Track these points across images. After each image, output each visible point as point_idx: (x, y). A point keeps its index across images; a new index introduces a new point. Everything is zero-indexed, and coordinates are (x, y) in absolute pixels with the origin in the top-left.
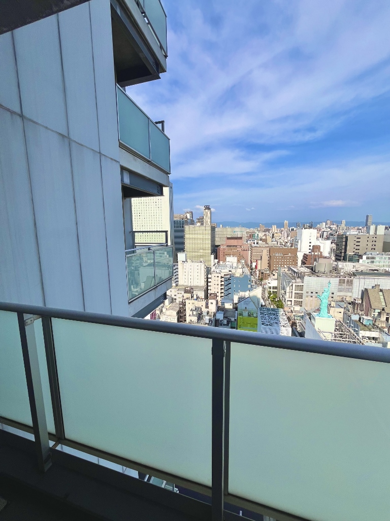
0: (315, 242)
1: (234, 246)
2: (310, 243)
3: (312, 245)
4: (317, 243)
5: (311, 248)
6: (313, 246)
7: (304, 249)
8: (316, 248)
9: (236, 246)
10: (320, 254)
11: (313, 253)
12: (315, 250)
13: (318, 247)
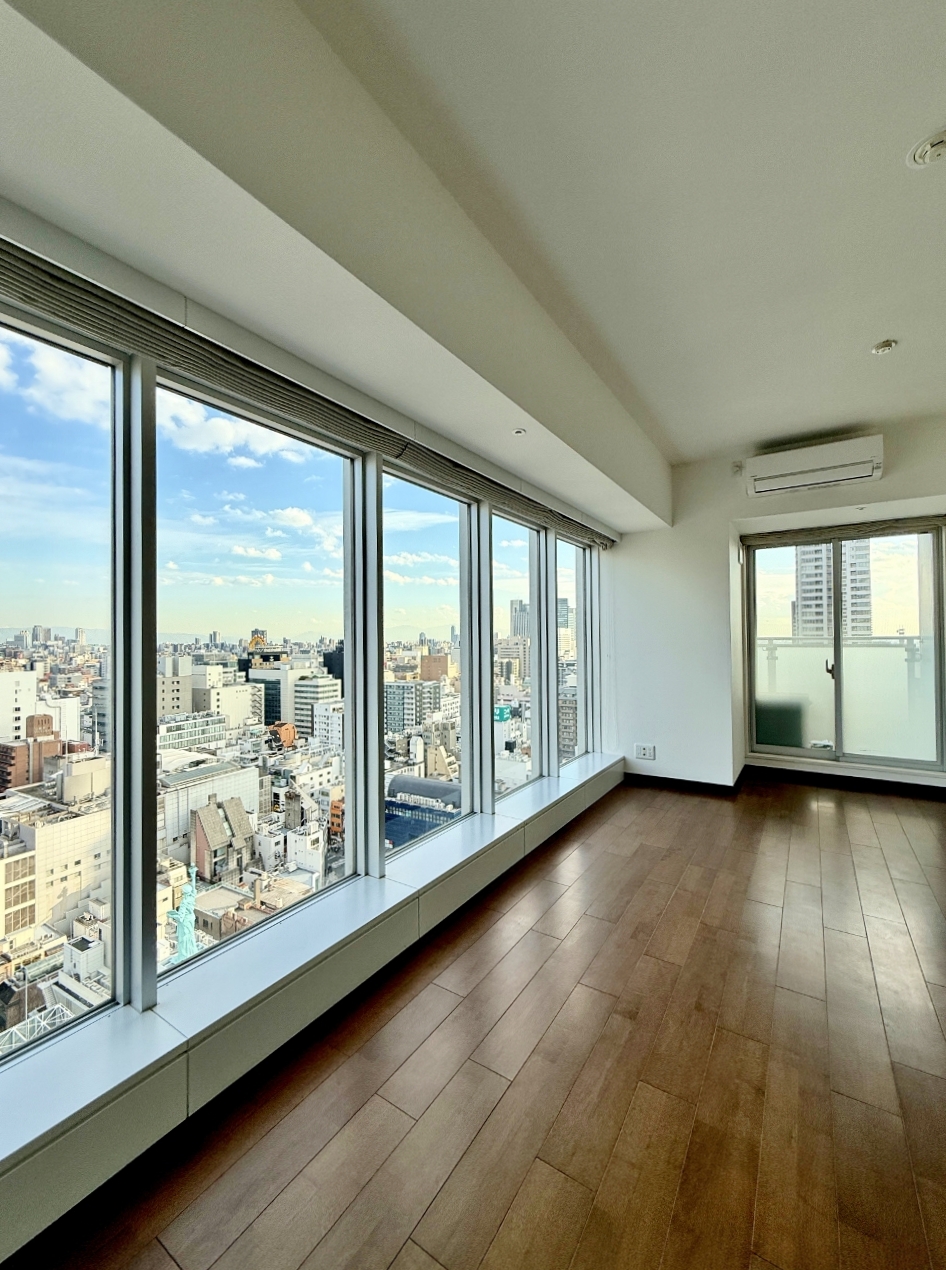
0: (31, 707)
2: (18, 709)
5: (22, 724)
8: (37, 723)
10: (52, 738)
11: (31, 740)
12: (36, 730)
13: (47, 720)
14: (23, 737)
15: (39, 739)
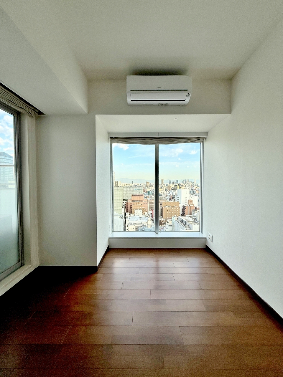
0: (189, 198)
1: (138, 201)
2: (186, 198)
3: (187, 199)
4: (190, 199)
5: (187, 201)
6: (189, 200)
7: (183, 202)
8: (190, 202)
9: (139, 201)
10: (192, 205)
11: (189, 205)
12: (190, 203)
13: (191, 201)
14: (187, 204)
15: (190, 205)
